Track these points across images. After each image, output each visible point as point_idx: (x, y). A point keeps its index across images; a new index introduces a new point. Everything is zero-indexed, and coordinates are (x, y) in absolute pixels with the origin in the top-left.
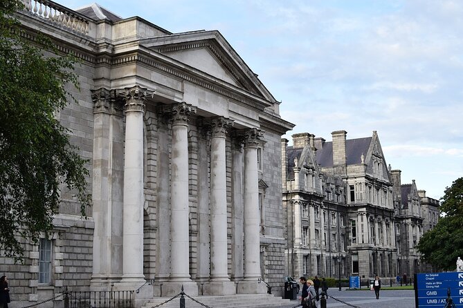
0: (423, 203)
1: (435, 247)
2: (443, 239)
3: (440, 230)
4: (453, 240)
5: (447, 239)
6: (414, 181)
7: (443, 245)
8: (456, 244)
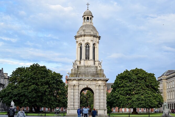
0: (5, 78)
1: (5, 96)
2: (9, 93)
3: (8, 89)
4: (13, 93)
5: (10, 93)
6: (2, 68)
7: (8, 95)
8: (14, 95)
